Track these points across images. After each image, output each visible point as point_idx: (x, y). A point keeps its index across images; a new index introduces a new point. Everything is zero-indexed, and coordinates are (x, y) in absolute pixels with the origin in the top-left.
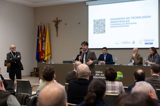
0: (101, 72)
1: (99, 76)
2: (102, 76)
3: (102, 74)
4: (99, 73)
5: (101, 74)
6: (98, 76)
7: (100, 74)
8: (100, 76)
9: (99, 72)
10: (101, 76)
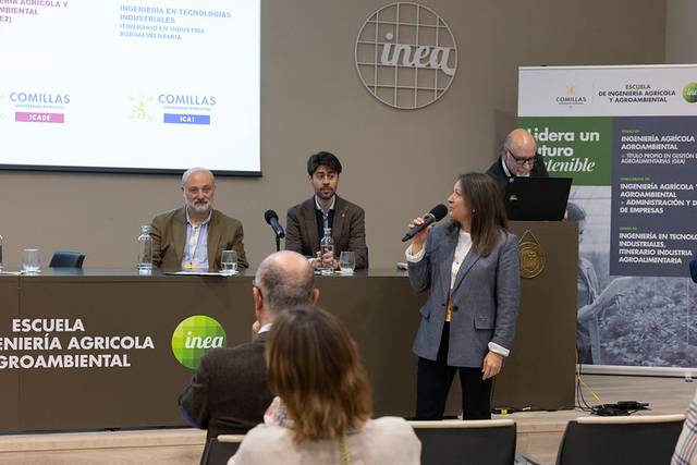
0: (71, 326)
1: (55, 352)
2: (82, 352)
3: (79, 335)
4: (53, 334)
5: (71, 334)
6: (46, 354)
7: (65, 338)
8: (64, 352)
9: (58, 324)
10: (74, 352)
